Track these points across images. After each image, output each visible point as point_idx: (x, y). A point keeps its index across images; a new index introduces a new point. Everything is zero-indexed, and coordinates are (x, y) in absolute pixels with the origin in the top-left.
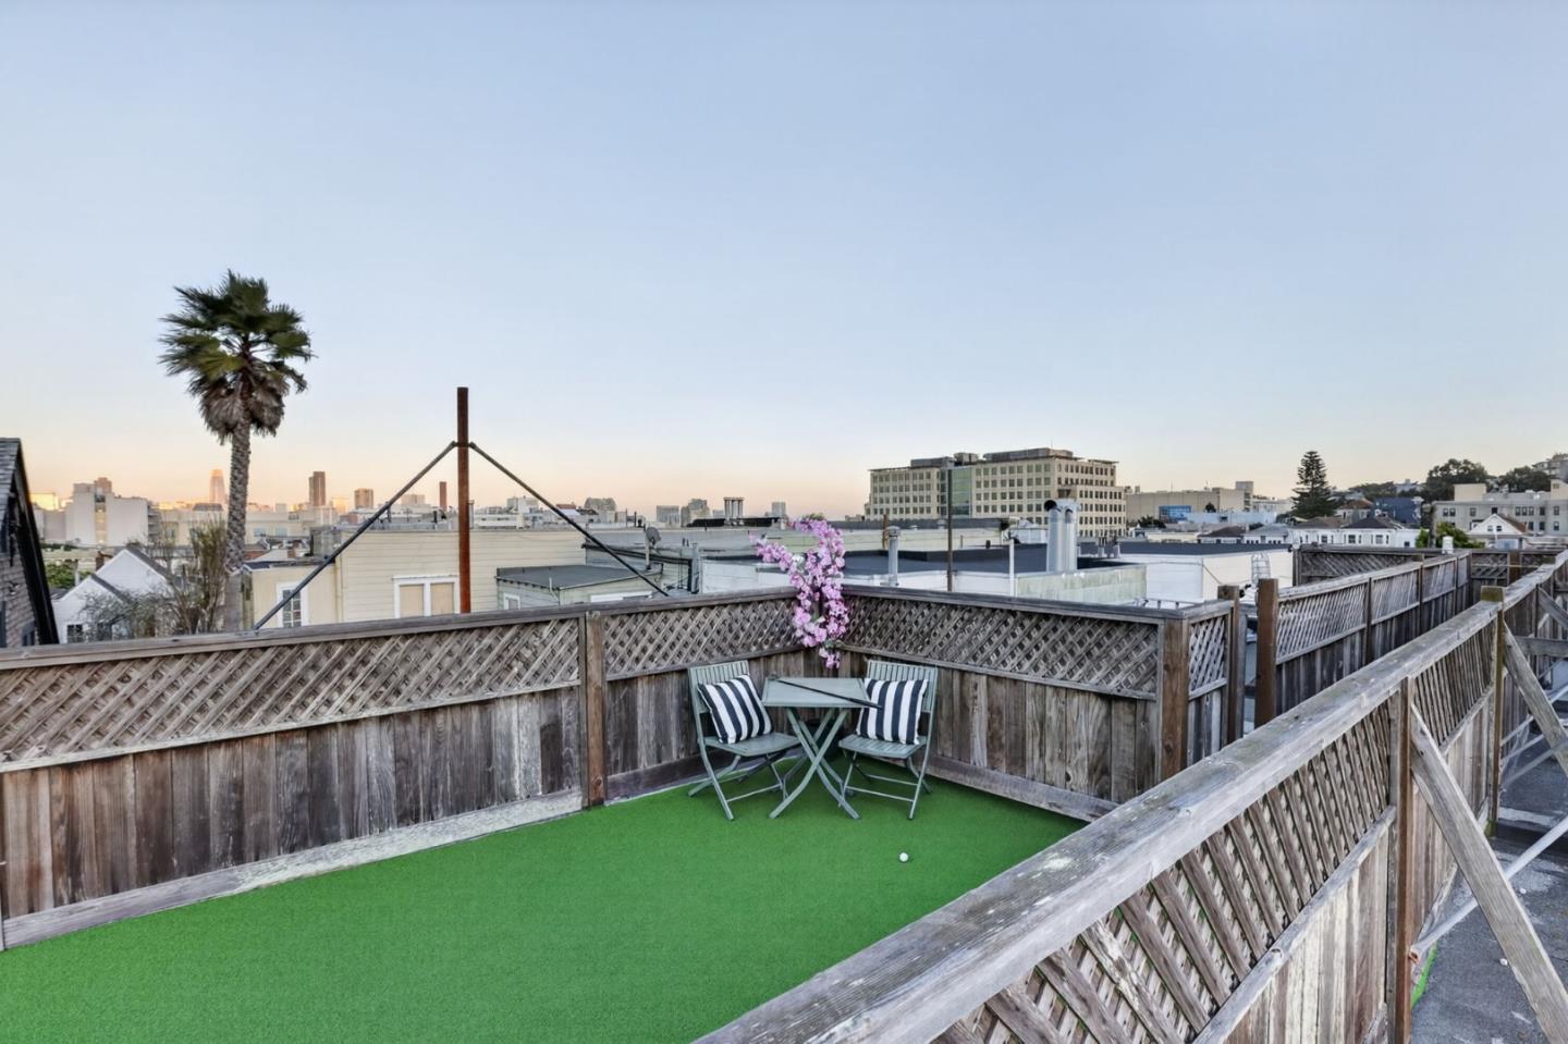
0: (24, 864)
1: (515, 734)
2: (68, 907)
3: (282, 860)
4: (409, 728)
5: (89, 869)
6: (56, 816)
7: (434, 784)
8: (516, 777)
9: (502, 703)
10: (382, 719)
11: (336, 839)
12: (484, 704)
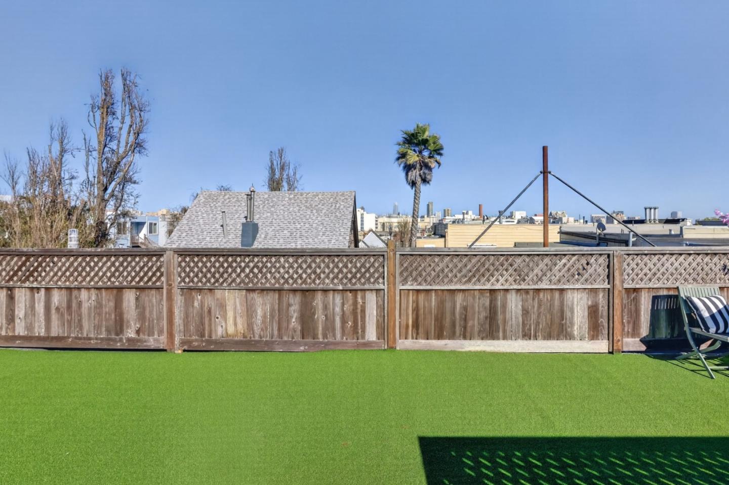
0: (405, 323)
1: (575, 307)
2: (415, 340)
3: (479, 342)
4: (528, 296)
5: (421, 330)
6: (414, 308)
7: (538, 324)
8: (575, 328)
9: (569, 292)
10: (518, 290)
11: (498, 339)
12: (562, 291)
